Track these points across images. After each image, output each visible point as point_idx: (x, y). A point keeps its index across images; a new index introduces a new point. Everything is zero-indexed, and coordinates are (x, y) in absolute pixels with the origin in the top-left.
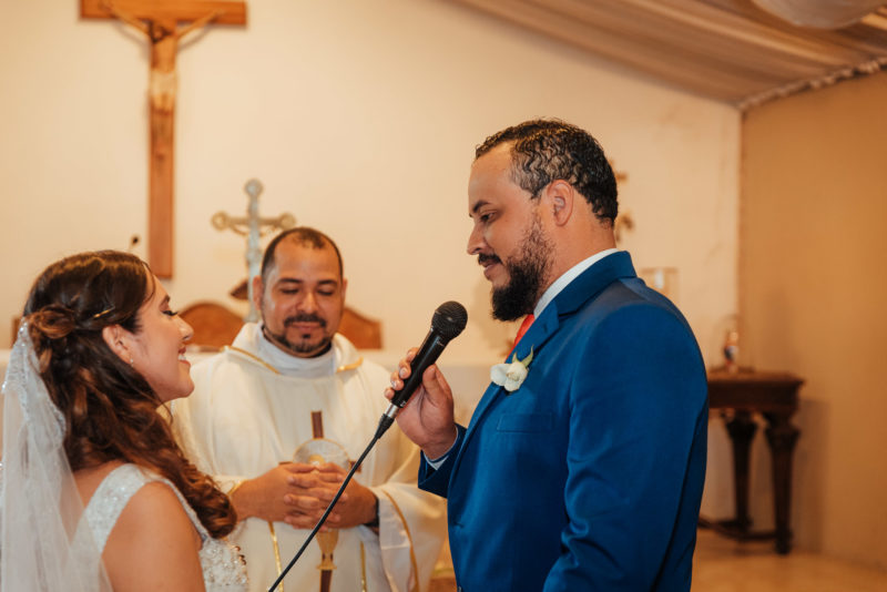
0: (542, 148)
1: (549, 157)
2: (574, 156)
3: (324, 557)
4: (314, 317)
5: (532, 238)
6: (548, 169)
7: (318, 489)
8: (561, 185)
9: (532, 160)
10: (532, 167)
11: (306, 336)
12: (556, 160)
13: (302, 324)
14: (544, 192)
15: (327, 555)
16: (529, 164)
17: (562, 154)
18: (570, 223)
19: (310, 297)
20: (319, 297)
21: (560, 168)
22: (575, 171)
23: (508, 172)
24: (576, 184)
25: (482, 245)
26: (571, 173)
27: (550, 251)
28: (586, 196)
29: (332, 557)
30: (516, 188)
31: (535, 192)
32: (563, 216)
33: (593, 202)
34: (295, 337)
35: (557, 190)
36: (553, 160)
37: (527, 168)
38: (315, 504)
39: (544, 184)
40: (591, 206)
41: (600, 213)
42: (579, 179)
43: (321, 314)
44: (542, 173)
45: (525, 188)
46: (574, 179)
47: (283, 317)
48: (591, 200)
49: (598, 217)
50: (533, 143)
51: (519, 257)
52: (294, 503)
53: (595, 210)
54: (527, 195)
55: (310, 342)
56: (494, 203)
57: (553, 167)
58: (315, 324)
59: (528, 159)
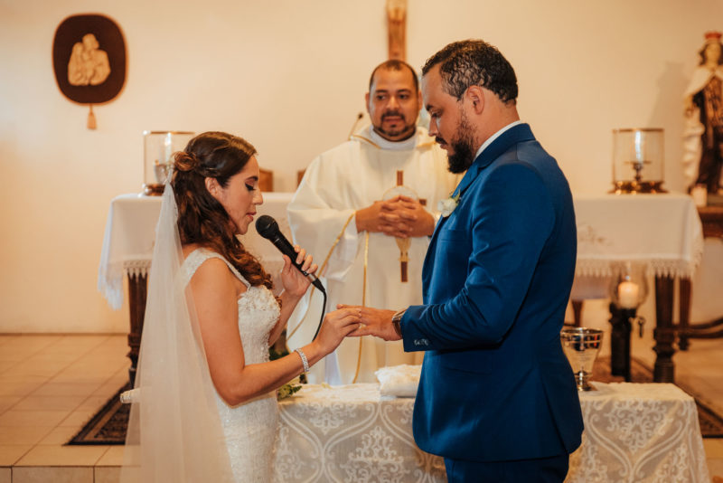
0: (458, 66)
1: (463, 71)
2: (480, 66)
3: (402, 254)
4: (396, 112)
5: (462, 126)
6: (464, 80)
7: (399, 211)
8: (475, 89)
9: (453, 76)
10: (454, 80)
11: (394, 126)
12: (468, 72)
13: (390, 118)
14: (465, 95)
15: (404, 253)
16: (452, 78)
17: (471, 67)
18: (485, 111)
19: (393, 100)
20: (399, 100)
21: (472, 77)
22: (481, 75)
23: (440, 86)
24: (484, 85)
25: (436, 132)
26: (480, 78)
27: (474, 131)
28: (493, 90)
29: (407, 254)
30: (447, 95)
31: (459, 96)
32: (479, 107)
33: (498, 92)
34: (387, 127)
35: (473, 92)
36: (466, 72)
37: (451, 82)
38: (396, 219)
39: (464, 90)
40: (497, 95)
41: (504, 98)
42: (486, 80)
43: (400, 112)
44: (461, 83)
45: (452, 94)
46: (482, 82)
47: (380, 115)
48: (497, 92)
49: (503, 101)
50: (452, 63)
51: (457, 139)
52: (384, 218)
53: (501, 97)
54: (454, 99)
55: (396, 129)
56: (437, 106)
57: (467, 77)
58: (398, 117)
59: (451, 76)
